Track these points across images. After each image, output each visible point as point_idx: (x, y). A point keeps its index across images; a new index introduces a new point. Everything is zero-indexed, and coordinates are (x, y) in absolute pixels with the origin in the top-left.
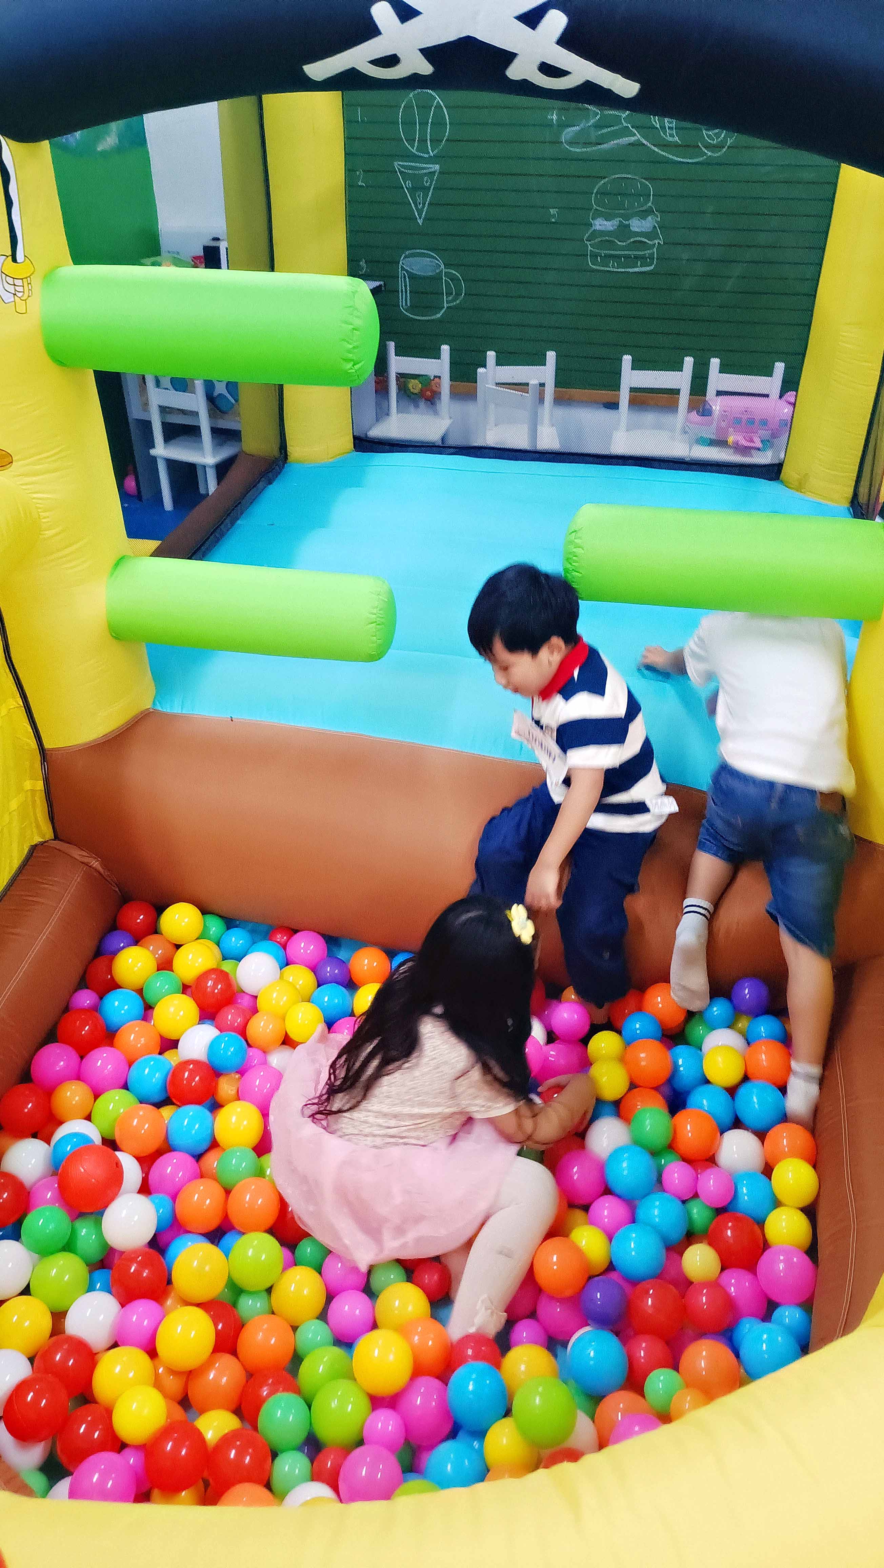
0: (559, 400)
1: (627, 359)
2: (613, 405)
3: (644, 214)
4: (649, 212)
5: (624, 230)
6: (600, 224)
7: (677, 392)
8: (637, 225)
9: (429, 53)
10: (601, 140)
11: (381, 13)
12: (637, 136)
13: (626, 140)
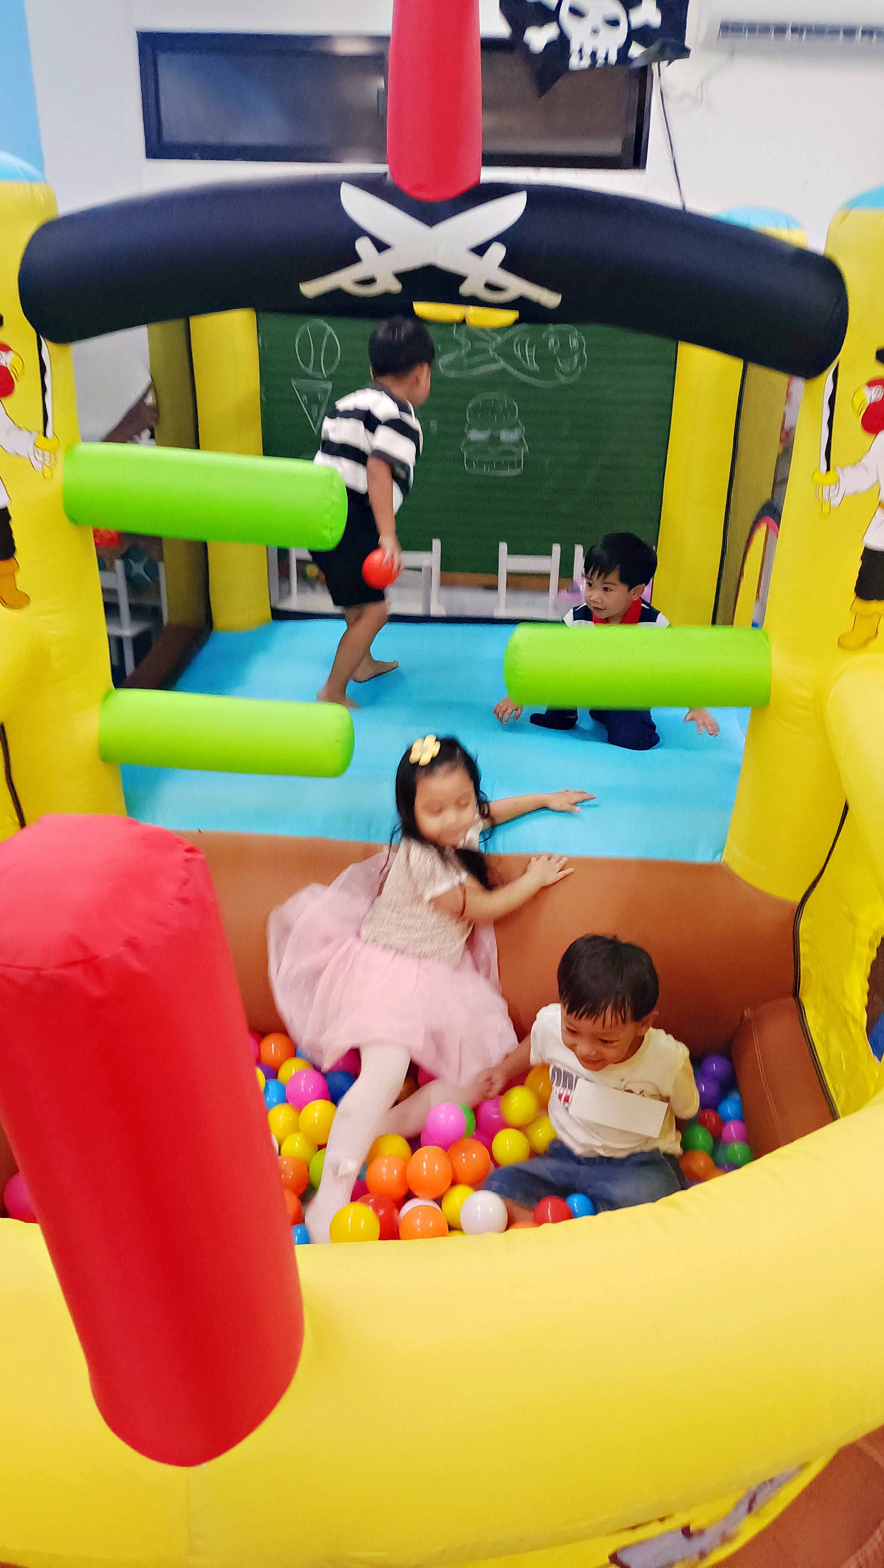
0: (445, 583)
1: (503, 547)
2: (493, 587)
3: (512, 427)
4: (517, 425)
5: (495, 440)
6: (475, 435)
7: (547, 575)
8: (506, 436)
9: (400, 276)
10: (472, 366)
11: (363, 246)
12: (502, 363)
13: (493, 367)
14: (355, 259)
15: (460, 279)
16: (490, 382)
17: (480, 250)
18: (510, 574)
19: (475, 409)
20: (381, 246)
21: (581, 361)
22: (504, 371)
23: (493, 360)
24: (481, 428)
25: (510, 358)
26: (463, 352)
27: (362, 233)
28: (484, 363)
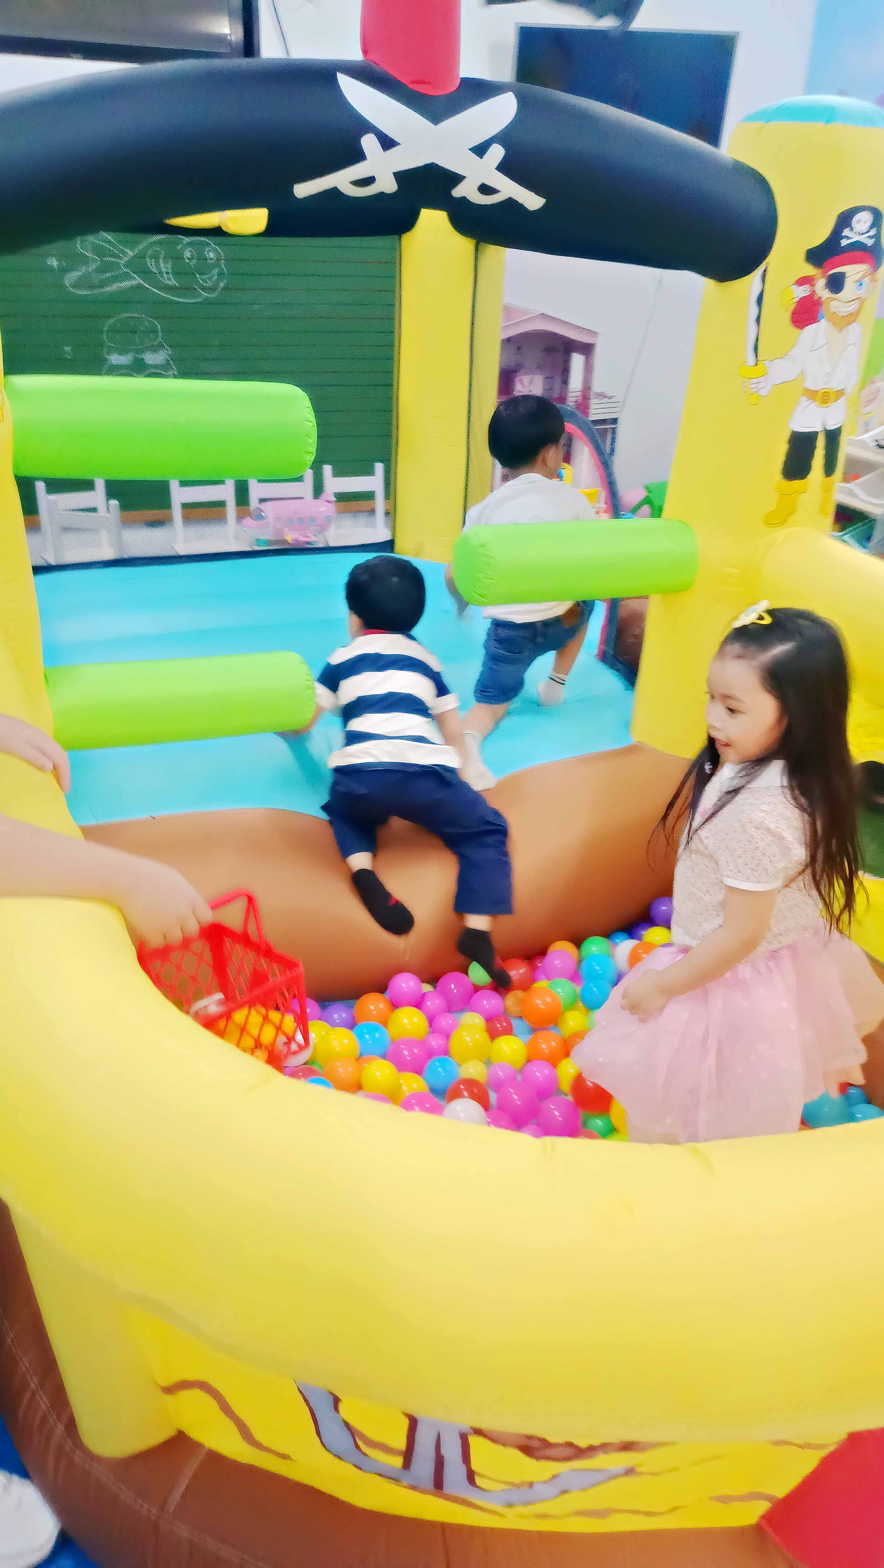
6: (115, 358)
8: (150, 358)
9: (400, 176)
10: (103, 284)
11: (369, 142)
12: (138, 280)
13: (127, 284)
14: (358, 156)
15: (456, 179)
16: (123, 300)
17: (480, 150)
18: (185, 506)
19: (113, 330)
20: (387, 143)
21: (221, 274)
22: (139, 287)
23: (126, 277)
24: (122, 352)
25: (145, 273)
26: (92, 267)
27: (368, 127)
28: (115, 279)
